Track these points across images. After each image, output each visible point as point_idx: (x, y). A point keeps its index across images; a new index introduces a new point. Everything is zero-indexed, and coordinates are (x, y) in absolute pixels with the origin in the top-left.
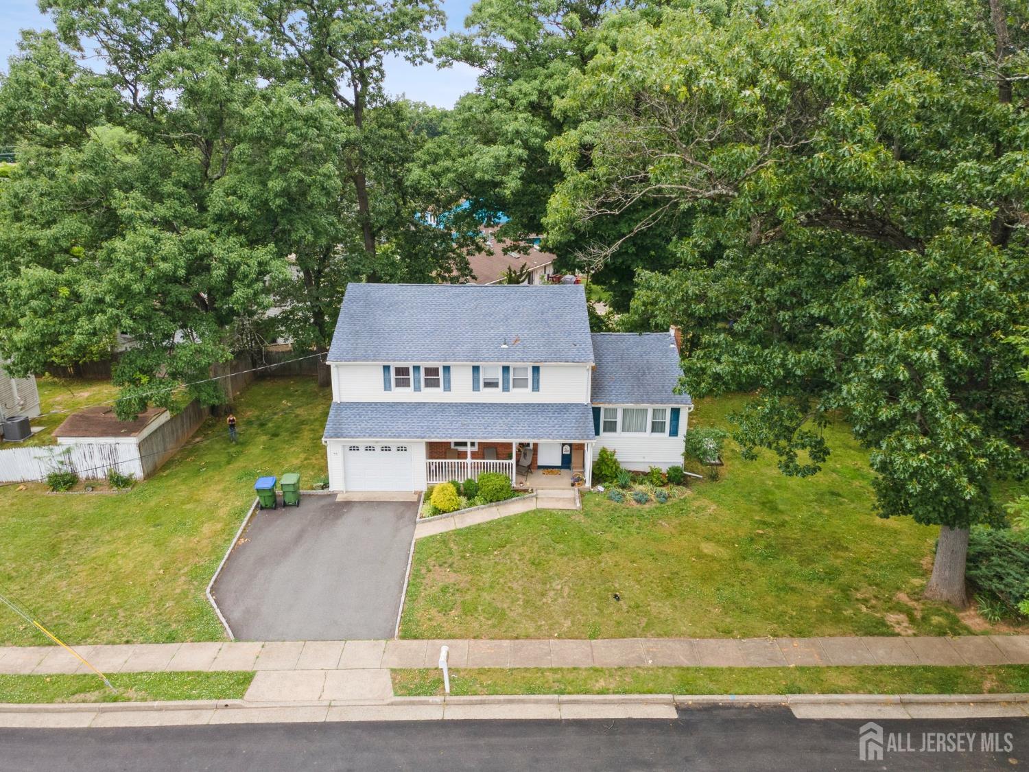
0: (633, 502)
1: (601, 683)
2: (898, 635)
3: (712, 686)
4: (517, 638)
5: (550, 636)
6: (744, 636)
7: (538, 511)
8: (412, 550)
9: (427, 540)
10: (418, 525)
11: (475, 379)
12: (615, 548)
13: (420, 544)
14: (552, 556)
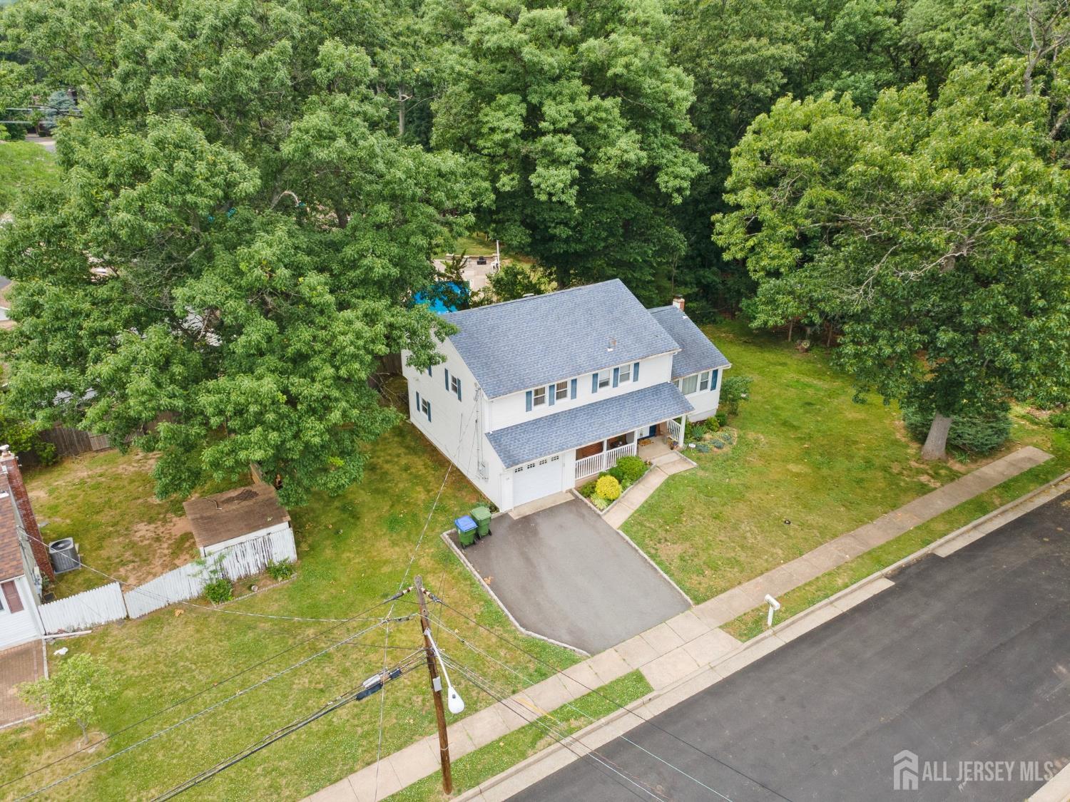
0: (715, 449)
1: (840, 582)
2: (935, 489)
3: (891, 558)
4: (762, 573)
5: (779, 564)
6: (872, 519)
7: (673, 477)
8: (627, 538)
9: (626, 527)
10: (604, 518)
11: (594, 383)
12: (747, 487)
13: (627, 532)
14: (720, 508)
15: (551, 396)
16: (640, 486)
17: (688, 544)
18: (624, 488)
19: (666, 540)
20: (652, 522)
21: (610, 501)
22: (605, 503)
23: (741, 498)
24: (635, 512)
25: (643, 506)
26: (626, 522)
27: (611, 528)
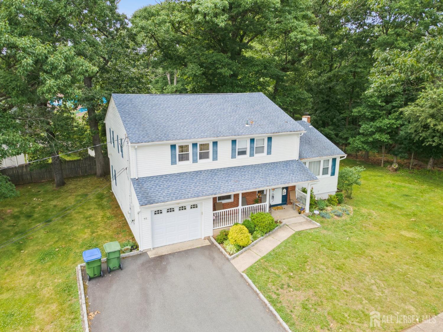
7: (299, 233)
8: (250, 281)
9: (251, 271)
10: (232, 261)
11: (233, 150)
12: (368, 245)
13: (251, 276)
14: (343, 260)
15: (194, 154)
16: (270, 238)
17: (311, 292)
18: (255, 238)
19: (289, 286)
20: (277, 268)
21: (240, 247)
22: (234, 249)
23: (362, 254)
24: (262, 259)
25: (270, 254)
26: (251, 267)
27: (237, 271)
